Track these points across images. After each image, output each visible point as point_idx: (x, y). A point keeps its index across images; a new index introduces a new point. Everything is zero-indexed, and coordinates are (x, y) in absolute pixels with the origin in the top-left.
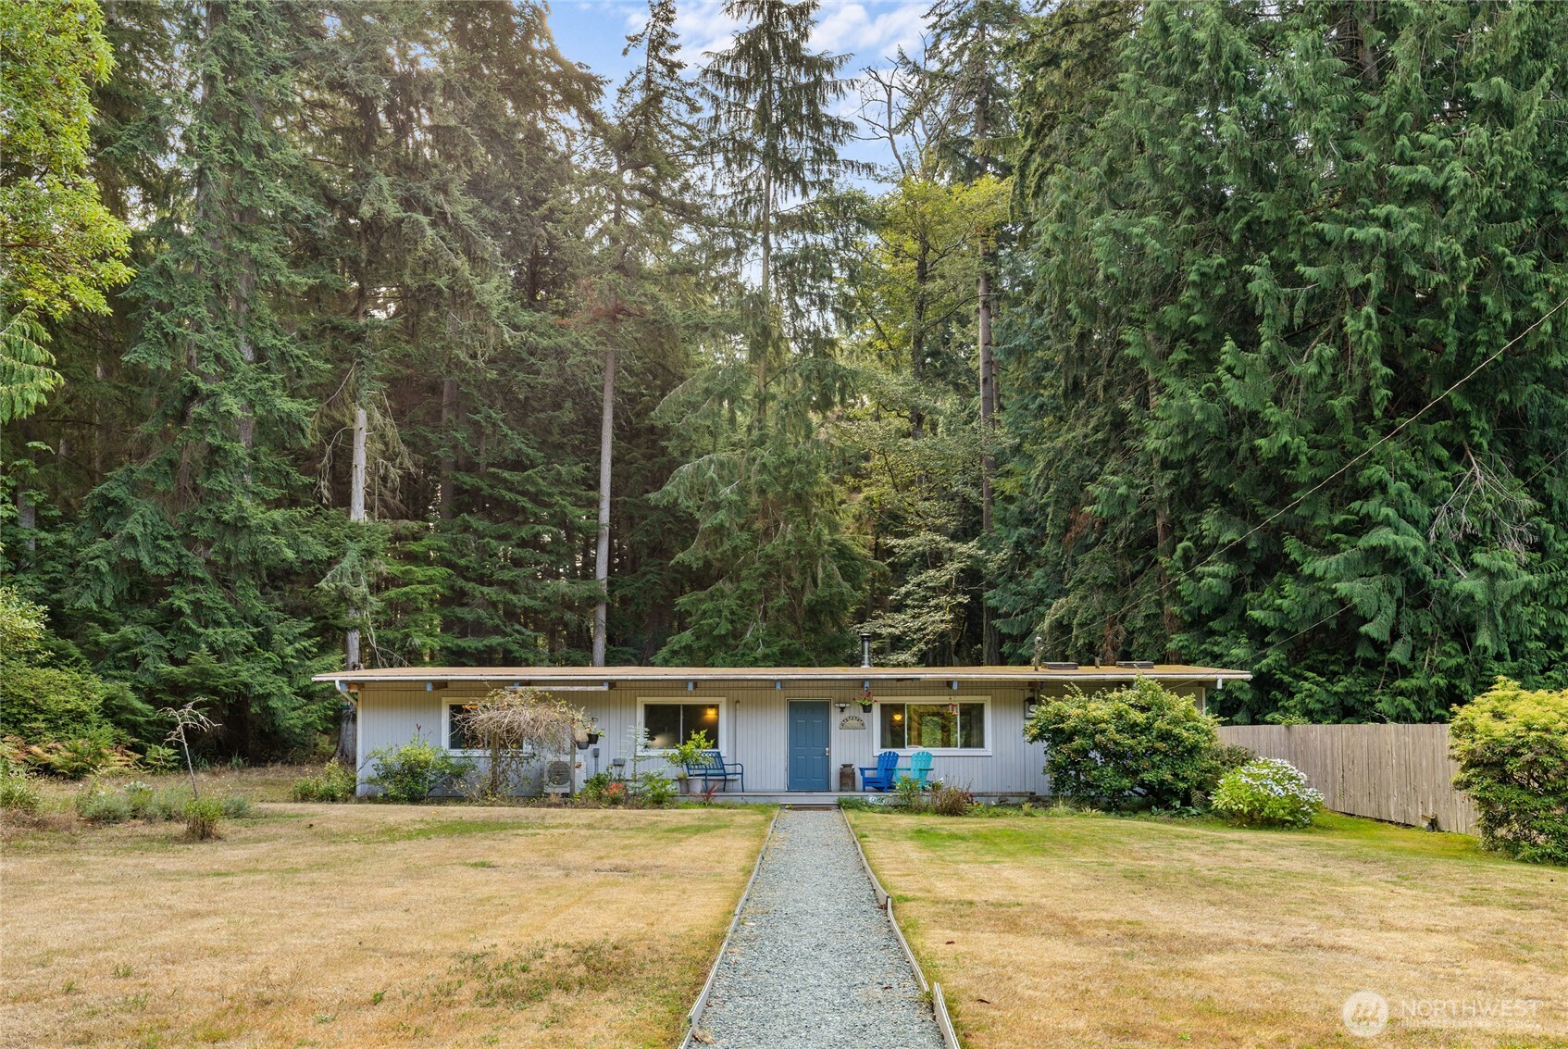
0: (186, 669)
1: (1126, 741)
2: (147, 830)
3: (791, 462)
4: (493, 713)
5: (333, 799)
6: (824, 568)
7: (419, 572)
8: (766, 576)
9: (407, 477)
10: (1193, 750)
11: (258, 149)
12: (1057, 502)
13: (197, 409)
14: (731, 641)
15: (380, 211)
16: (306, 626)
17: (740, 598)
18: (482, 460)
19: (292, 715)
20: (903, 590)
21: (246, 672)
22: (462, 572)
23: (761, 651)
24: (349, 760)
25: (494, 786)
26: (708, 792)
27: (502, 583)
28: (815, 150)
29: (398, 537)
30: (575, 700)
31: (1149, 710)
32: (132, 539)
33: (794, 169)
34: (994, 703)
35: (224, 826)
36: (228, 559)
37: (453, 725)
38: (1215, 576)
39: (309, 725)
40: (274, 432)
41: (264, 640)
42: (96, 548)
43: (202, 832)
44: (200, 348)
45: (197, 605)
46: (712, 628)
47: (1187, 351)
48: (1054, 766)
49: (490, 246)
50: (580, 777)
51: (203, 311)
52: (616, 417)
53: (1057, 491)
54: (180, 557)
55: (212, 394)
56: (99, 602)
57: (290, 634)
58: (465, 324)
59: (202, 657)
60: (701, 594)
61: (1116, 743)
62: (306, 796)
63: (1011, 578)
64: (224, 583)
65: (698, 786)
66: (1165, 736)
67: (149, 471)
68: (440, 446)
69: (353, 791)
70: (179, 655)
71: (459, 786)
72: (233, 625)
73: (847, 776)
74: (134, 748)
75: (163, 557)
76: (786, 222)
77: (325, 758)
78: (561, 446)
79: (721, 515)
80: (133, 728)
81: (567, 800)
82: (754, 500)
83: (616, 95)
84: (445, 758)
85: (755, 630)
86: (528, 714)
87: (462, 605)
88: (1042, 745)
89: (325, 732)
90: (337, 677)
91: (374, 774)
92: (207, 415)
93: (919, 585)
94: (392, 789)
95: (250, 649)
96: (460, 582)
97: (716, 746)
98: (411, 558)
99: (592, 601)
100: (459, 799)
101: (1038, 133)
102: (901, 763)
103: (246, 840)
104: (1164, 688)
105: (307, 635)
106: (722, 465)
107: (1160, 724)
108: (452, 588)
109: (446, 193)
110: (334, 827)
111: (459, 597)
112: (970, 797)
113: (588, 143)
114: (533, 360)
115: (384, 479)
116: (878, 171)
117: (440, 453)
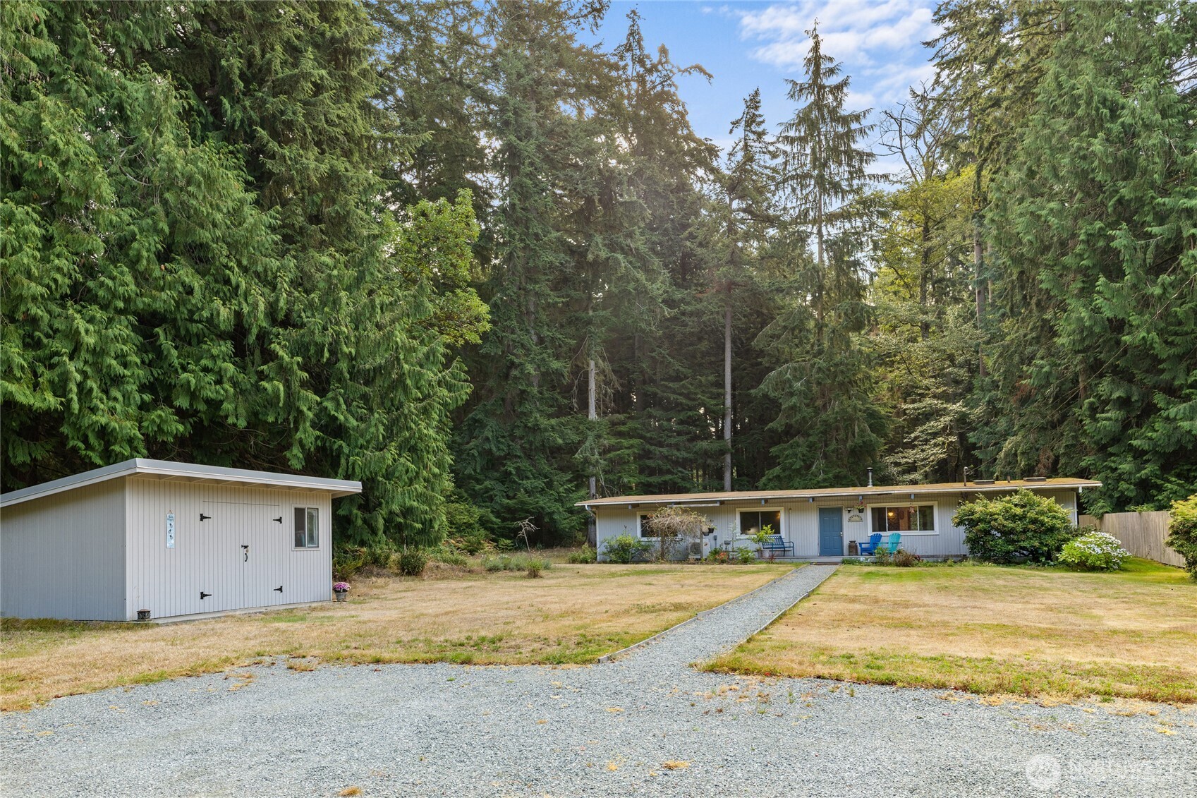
0: (514, 501)
1: (1010, 524)
2: (511, 574)
3: (836, 365)
4: (661, 519)
5: (587, 562)
6: (859, 426)
7: (625, 442)
8: (824, 432)
9: (617, 393)
10: (1052, 529)
11: (536, 236)
12: (1005, 378)
13: (514, 372)
14: (803, 472)
15: (597, 256)
16: (569, 476)
17: (808, 446)
18: (658, 377)
19: (565, 522)
20: (913, 435)
21: (542, 501)
22: (649, 441)
23: (821, 477)
24: (593, 545)
25: (662, 555)
26: (772, 557)
27: (670, 446)
28: (850, 172)
29: (613, 424)
30: (701, 511)
31: (1025, 506)
32: (487, 439)
33: (836, 187)
34: (939, 505)
35: (542, 573)
36: (531, 445)
37: (642, 526)
38: (1110, 419)
39: (573, 527)
40: (550, 379)
41: (549, 485)
42: (472, 444)
43: (534, 574)
44: (514, 341)
45: (518, 469)
46: (792, 465)
47: (1083, 282)
48: (969, 540)
49: (656, 262)
50: (706, 551)
51: (514, 323)
52: (733, 342)
53: (1005, 371)
54: (509, 446)
55: (521, 364)
56: (475, 470)
57: (562, 480)
58: (644, 309)
59: (521, 495)
60: (785, 446)
61: (1004, 526)
62: (574, 561)
63: (987, 424)
64: (529, 457)
65: (767, 554)
66: (1034, 521)
67: (493, 404)
68: (633, 372)
69: (596, 559)
70: (511, 494)
71: (646, 555)
72: (535, 478)
73: (853, 547)
74: (494, 540)
75: (502, 446)
76: (831, 218)
77: (580, 544)
78: (701, 365)
79: (794, 400)
80: (492, 530)
81: (698, 561)
82: (815, 388)
83: (727, 157)
84: (639, 542)
85: (819, 464)
86: (678, 519)
87: (649, 458)
88: (962, 528)
89: (580, 530)
90: (586, 504)
91: (605, 550)
92: (519, 375)
93: (922, 432)
94: (614, 558)
95: (543, 489)
96: (648, 446)
97: (778, 531)
98: (620, 434)
99: (722, 452)
100: (646, 562)
101: (988, 149)
102: (883, 540)
103: (552, 578)
104: (1035, 494)
105: (570, 481)
106: (795, 369)
107: (1032, 515)
108: (643, 450)
109: (631, 237)
110: (588, 573)
111: (647, 454)
112: (918, 558)
113: (711, 188)
114: (684, 318)
115: (605, 395)
116: (891, 178)
117: (634, 376)
